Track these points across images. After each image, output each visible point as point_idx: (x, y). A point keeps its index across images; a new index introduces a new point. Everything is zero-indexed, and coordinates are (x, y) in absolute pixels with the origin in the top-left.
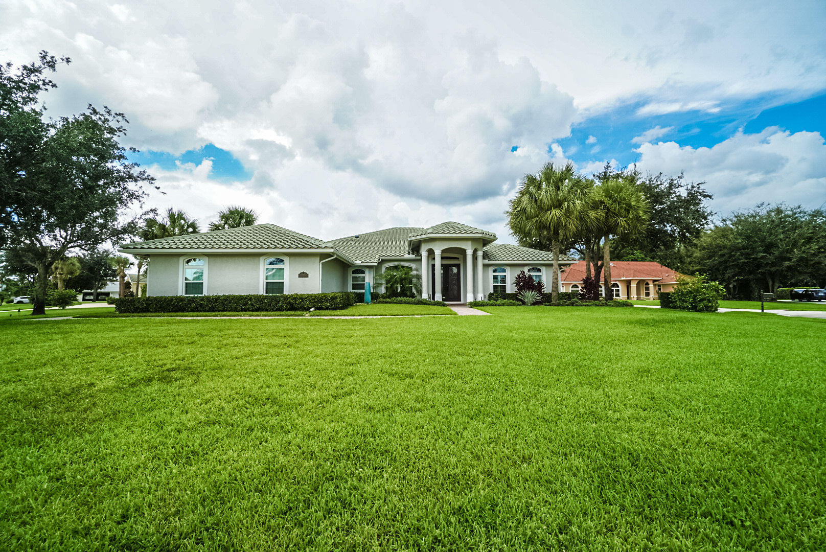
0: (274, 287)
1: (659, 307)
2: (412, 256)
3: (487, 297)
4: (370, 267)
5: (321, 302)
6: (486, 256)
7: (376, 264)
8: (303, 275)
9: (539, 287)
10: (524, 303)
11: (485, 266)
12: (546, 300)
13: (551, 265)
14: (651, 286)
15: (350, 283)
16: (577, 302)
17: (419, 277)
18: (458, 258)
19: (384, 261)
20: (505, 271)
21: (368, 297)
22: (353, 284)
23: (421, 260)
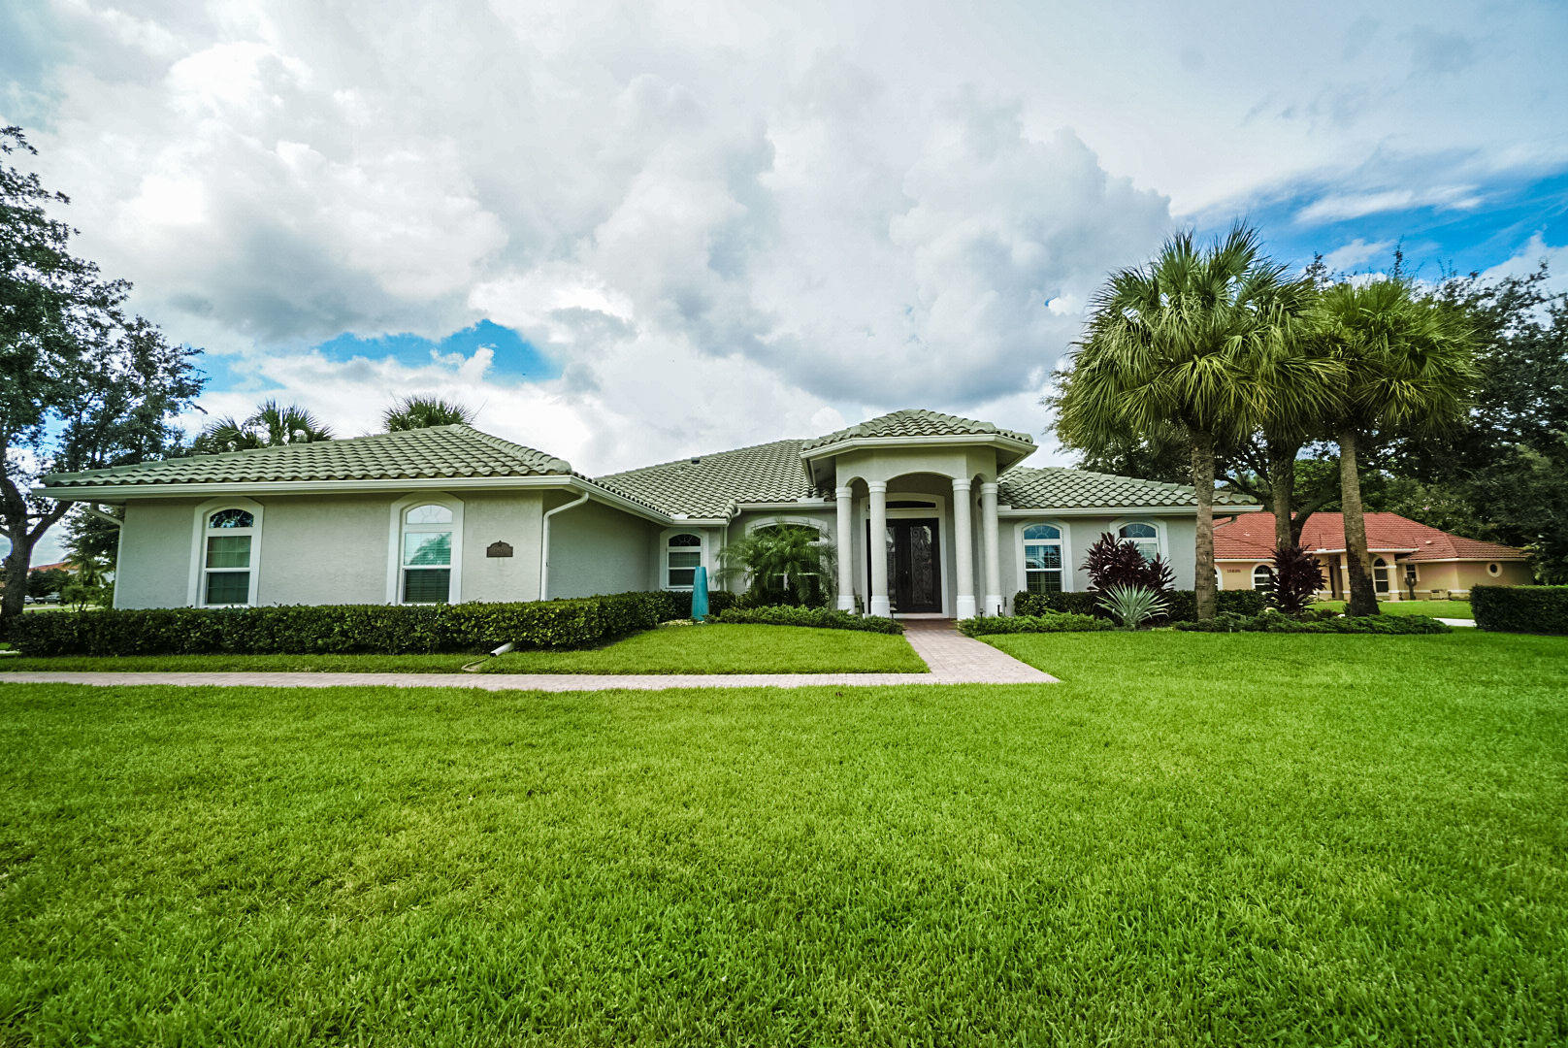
0: (426, 582)
1: (1471, 623)
2: (817, 502)
3: (1011, 602)
4: (712, 530)
5: (529, 628)
6: (1004, 496)
7: (724, 522)
8: (500, 550)
9: (1153, 576)
10: (1119, 623)
11: (1005, 521)
12: (1181, 611)
13: (1191, 518)
14: (1391, 566)
15: (665, 570)
16: (1278, 620)
17: (831, 553)
18: (932, 505)
19: (749, 514)
20: (1056, 535)
21: (701, 605)
22: (671, 571)
23: (834, 511)
